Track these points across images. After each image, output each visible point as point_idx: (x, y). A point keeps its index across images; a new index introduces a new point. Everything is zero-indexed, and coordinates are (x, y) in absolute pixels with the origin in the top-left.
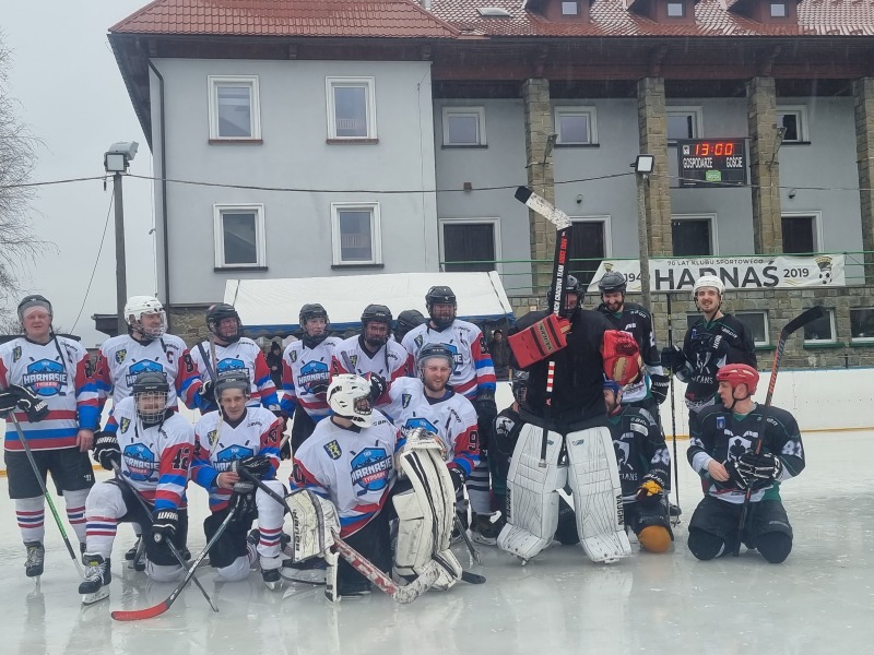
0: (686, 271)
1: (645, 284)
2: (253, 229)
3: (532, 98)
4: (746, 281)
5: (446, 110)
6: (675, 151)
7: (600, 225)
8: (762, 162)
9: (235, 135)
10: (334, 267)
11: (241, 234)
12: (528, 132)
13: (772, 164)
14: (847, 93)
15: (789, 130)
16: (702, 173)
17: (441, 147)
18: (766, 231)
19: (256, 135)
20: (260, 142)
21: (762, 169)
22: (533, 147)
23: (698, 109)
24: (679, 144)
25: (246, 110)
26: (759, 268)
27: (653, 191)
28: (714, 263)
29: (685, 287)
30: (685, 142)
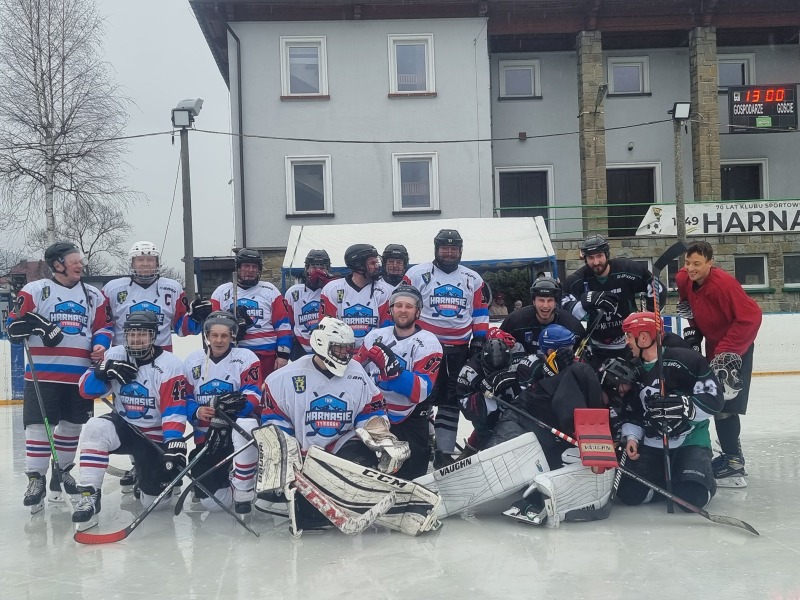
0: (735, 215)
2: (321, 179)
3: (585, 50)
4: (795, 223)
5: (502, 63)
6: (726, 97)
9: (304, 93)
10: (395, 214)
11: (310, 184)
12: (580, 83)
16: (753, 118)
17: (497, 99)
19: (324, 92)
20: (327, 98)
22: (585, 96)
23: (750, 56)
24: (729, 92)
25: (315, 68)
27: (703, 139)
28: (763, 207)
29: (733, 231)
30: (736, 89)
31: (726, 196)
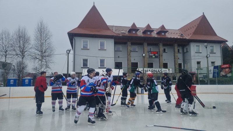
1: (144, 72)
2: (87, 62)
3: (128, 45)
4: (158, 72)
5: (116, 46)
6: (148, 53)
7: (137, 63)
9: (85, 48)
10: (99, 68)
11: (85, 62)
12: (128, 49)
13: (162, 55)
14: (173, 46)
15: (164, 50)
16: (152, 56)
17: (115, 51)
18: (161, 65)
19: (88, 48)
20: (89, 49)
21: (160, 56)
22: (128, 51)
23: (152, 47)
25: (87, 45)
26: (160, 70)
27: (145, 58)
28: (153, 69)
30: (150, 52)
31: (149, 67)
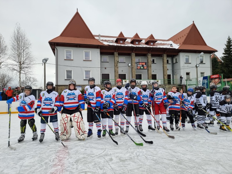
0: (138, 82)
2: (71, 73)
3: (115, 55)
6: (136, 64)
7: (125, 75)
8: (149, 66)
11: (69, 74)
12: (115, 60)
13: (151, 66)
14: (162, 56)
15: (153, 61)
16: (140, 67)
17: (101, 62)
18: (149, 76)
19: (72, 59)
22: (115, 62)
23: (140, 58)
24: (137, 63)
25: (71, 55)
26: (148, 82)
27: (133, 70)
29: (137, 84)
30: (138, 62)
31: (137, 79)
